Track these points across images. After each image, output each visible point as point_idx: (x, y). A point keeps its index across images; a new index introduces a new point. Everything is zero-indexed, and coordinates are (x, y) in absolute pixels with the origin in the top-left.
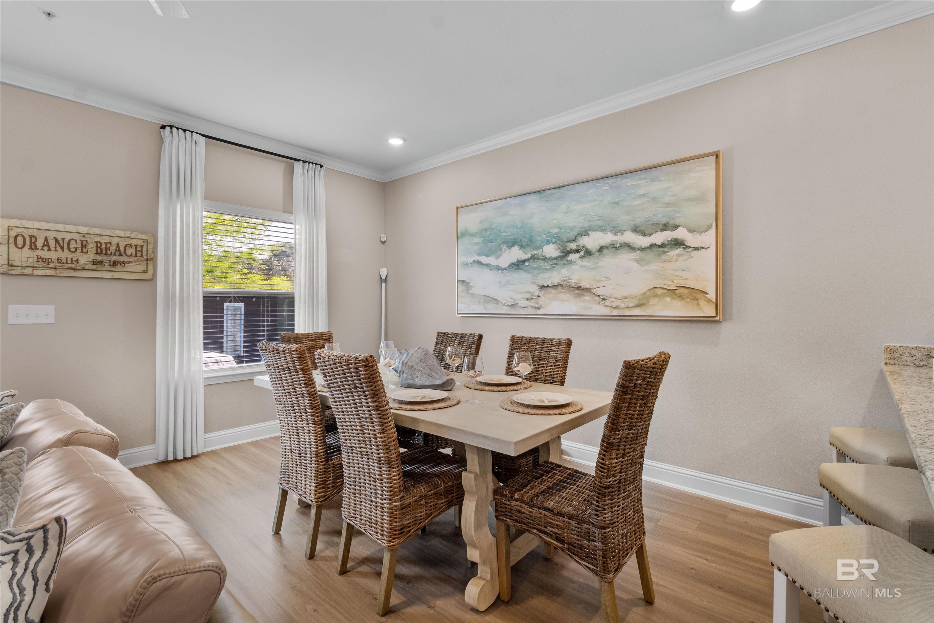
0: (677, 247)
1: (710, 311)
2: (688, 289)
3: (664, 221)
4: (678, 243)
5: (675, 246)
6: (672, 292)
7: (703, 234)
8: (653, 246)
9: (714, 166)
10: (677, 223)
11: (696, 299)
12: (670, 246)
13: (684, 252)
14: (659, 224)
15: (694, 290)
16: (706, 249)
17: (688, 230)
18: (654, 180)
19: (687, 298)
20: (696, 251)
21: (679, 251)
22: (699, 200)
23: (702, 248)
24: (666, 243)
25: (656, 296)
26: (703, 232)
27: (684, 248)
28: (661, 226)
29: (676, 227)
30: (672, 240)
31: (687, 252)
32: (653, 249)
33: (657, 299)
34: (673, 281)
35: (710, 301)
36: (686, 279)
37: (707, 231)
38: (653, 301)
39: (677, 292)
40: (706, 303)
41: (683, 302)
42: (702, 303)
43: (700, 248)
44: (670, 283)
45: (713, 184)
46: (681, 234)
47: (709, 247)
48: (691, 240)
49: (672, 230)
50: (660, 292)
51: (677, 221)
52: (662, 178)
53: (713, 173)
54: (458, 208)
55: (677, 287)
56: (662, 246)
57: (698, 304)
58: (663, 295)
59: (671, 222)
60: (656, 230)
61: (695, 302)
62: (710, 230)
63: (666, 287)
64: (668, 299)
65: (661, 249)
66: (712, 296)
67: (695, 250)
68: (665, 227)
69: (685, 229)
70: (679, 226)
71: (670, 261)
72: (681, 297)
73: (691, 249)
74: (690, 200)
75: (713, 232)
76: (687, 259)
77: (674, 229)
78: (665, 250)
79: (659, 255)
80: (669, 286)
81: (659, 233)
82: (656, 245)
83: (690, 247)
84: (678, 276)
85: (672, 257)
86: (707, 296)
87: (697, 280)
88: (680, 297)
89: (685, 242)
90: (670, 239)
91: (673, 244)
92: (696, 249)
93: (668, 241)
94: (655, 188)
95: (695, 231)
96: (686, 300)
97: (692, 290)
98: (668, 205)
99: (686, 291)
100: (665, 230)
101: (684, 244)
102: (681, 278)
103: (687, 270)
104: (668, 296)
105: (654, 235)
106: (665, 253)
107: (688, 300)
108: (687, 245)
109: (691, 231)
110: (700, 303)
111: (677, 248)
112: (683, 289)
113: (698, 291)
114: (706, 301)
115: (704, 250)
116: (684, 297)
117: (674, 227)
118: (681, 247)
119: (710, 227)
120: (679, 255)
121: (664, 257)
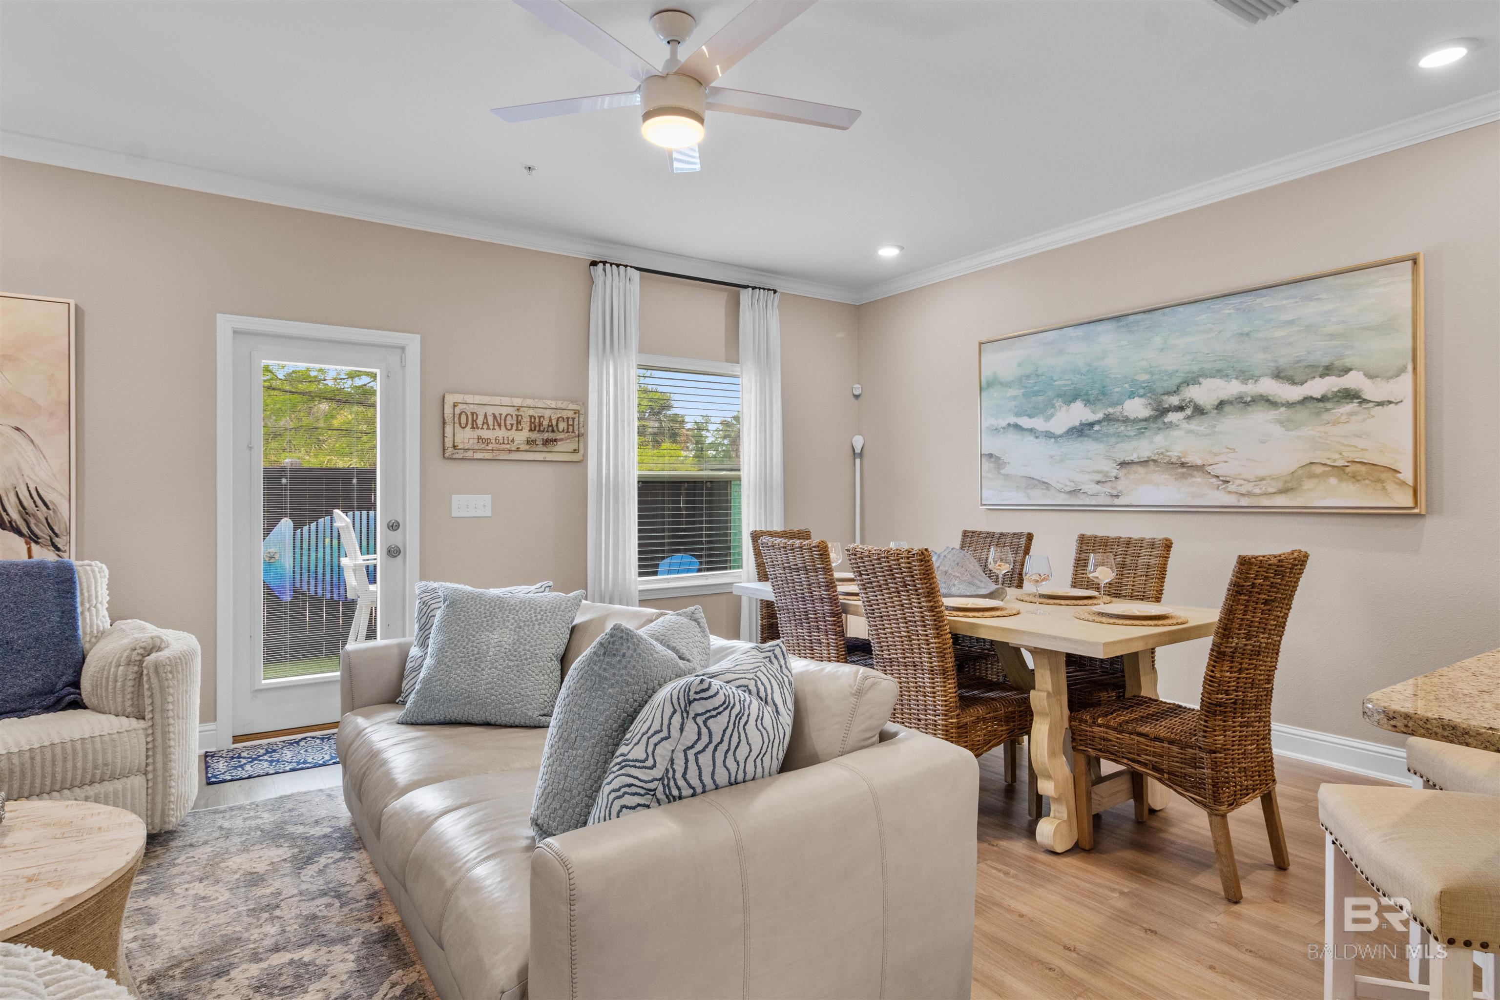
0: (1348, 401)
1: (1404, 499)
2: (1367, 466)
3: (1325, 361)
4: (1349, 395)
5: (1344, 400)
6: (1340, 471)
7: (1391, 381)
8: (1307, 400)
9: (1409, 276)
10: (1348, 365)
11: (1380, 481)
12: (1335, 400)
13: (1360, 408)
14: (1318, 367)
15: (1377, 468)
16: (1396, 404)
17: (1365, 375)
18: (1309, 298)
19: (1364, 480)
20: (1380, 407)
21: (1353, 406)
22: (1386, 327)
23: (1390, 402)
24: (1329, 395)
25: (1312, 476)
26: (1392, 378)
27: (1360, 403)
28: (1321, 369)
29: (1347, 370)
30: (1339, 391)
31: (1365, 408)
32: (1307, 404)
33: (1315, 481)
34: (1341, 454)
35: (1403, 483)
36: (1362, 450)
37: (1398, 376)
38: (1308, 484)
39: (1348, 470)
40: (1396, 486)
41: (1357, 485)
42: (1390, 487)
43: (1387, 403)
44: (1337, 456)
45: (1408, 304)
46: (1353, 381)
47: (1402, 401)
48: (1371, 390)
49: (1340, 376)
50: (1319, 470)
51: (1348, 362)
52: (1323, 296)
53: (1408, 287)
54: (981, 344)
55: (1348, 462)
56: (1323, 399)
57: (1384, 489)
58: (1325, 475)
59: (1337, 363)
60: (1312, 375)
61: (1379, 485)
62: (1403, 374)
63: (1329, 462)
64: (1333, 481)
65: (1321, 405)
66: (1407, 475)
67: (1377, 406)
68: (1327, 371)
69: (1361, 373)
70: (1350, 370)
71: (1336, 423)
72: (1355, 478)
73: (1371, 405)
74: (1369, 329)
75: (1408, 377)
76: (1365, 419)
77: (1342, 373)
78: (1329, 405)
79: (1318, 414)
80: (1335, 461)
81: (1318, 379)
82: (1312, 398)
83: (1370, 401)
84: (1350, 446)
85: (1340, 417)
86: (1399, 475)
87: (1381, 451)
88: (1354, 477)
89: (1360, 394)
90: (1335, 389)
91: (1340, 397)
92: (1380, 404)
93: (1333, 392)
94: (1310, 311)
95: (1377, 377)
96: (1364, 482)
97: (1373, 467)
98: (1332, 336)
99: (1363, 469)
100: (1328, 375)
101: (1358, 397)
102: (1355, 449)
103: (1364, 436)
104: (1332, 476)
105: (1309, 383)
106: (1327, 410)
107: (1367, 482)
108: (1365, 397)
109: (1370, 376)
110: (1387, 487)
111: (1348, 403)
112: (1358, 465)
113: (1383, 469)
114: (1396, 483)
115: (1392, 405)
116: (1359, 478)
117: (1342, 371)
118: (1355, 401)
119: (1403, 370)
120: (1351, 414)
121: (1326, 416)
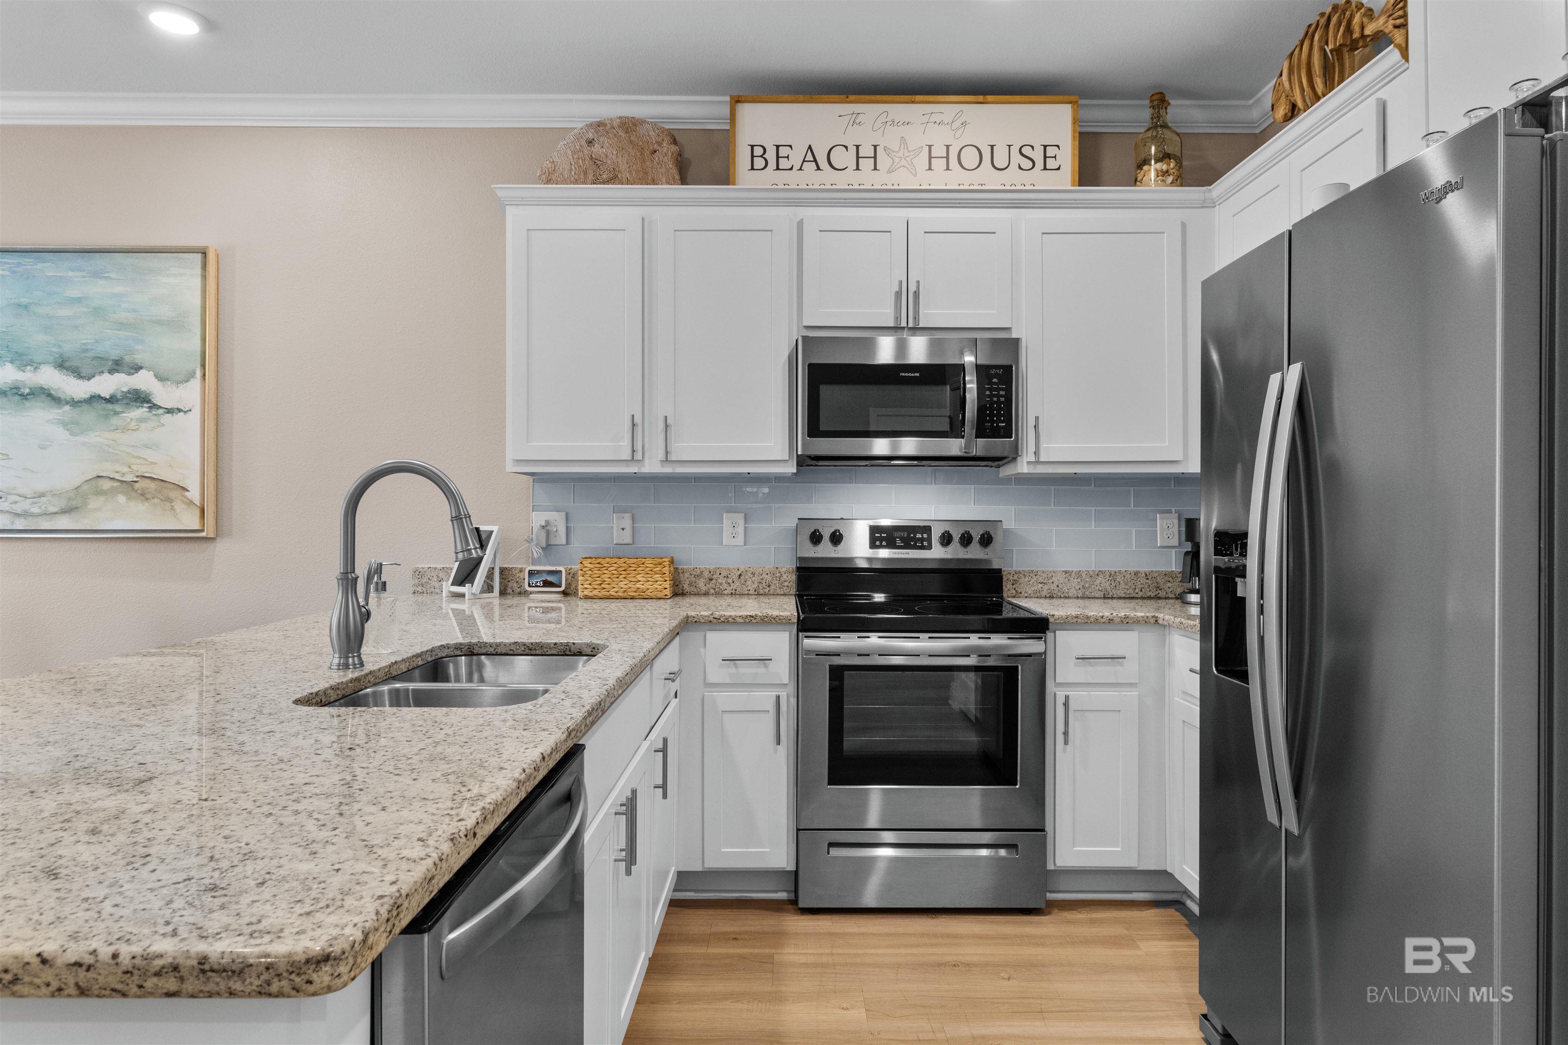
0: (138, 404)
1: (190, 521)
2: (157, 483)
3: (115, 354)
4: (139, 398)
5: (134, 403)
6: (128, 486)
7: (181, 386)
8: (95, 399)
9: (198, 271)
10: (138, 362)
11: (169, 500)
12: (125, 401)
13: (150, 414)
14: (107, 360)
15: (166, 484)
16: (185, 412)
17: (156, 376)
18: (97, 275)
19: (153, 498)
20: (170, 415)
21: (141, 412)
22: (175, 325)
23: (179, 410)
24: (119, 396)
25: (99, 493)
26: (181, 382)
27: (150, 408)
28: (110, 363)
29: (137, 368)
30: (129, 392)
31: (156, 415)
32: (95, 404)
33: (102, 498)
34: (130, 467)
35: (191, 503)
36: (152, 463)
37: (187, 381)
38: (95, 503)
39: (137, 486)
40: (184, 506)
41: (147, 504)
42: (179, 506)
43: (176, 411)
44: (126, 469)
45: (197, 301)
46: (143, 381)
47: (190, 410)
48: (162, 395)
49: (130, 374)
50: (106, 485)
51: (138, 358)
52: (113, 275)
53: (198, 281)
55: (137, 477)
56: (112, 400)
57: (172, 508)
58: (113, 492)
59: (127, 359)
60: (100, 370)
61: (168, 504)
62: (192, 380)
63: (117, 476)
64: (121, 499)
65: (110, 406)
66: (194, 494)
67: (167, 413)
68: (117, 366)
69: (152, 373)
70: (141, 368)
71: (125, 429)
72: (144, 495)
73: (161, 411)
74: (160, 323)
75: (196, 383)
76: (155, 428)
77: (132, 371)
78: (118, 408)
79: (106, 417)
80: (124, 474)
81: (106, 376)
82: (100, 397)
83: (160, 407)
84: (140, 458)
85: (129, 423)
86: (187, 494)
87: (170, 466)
88: (142, 495)
89: (151, 397)
90: (125, 389)
91: (130, 399)
92: (169, 411)
93: (122, 392)
94: (98, 290)
95: (167, 380)
96: (153, 501)
97: (162, 483)
98: (122, 325)
99: (152, 485)
100: (117, 371)
101: (149, 401)
102: (144, 462)
103: (154, 448)
104: (122, 493)
105: (97, 378)
106: (116, 413)
107: (156, 500)
108: (155, 402)
109: (161, 378)
110: (176, 507)
111: (138, 407)
112: (148, 481)
113: (172, 486)
114: (185, 503)
116: (149, 496)
117: (132, 368)
118: (145, 405)
119: (192, 375)
120: (141, 420)
121: (115, 421)
